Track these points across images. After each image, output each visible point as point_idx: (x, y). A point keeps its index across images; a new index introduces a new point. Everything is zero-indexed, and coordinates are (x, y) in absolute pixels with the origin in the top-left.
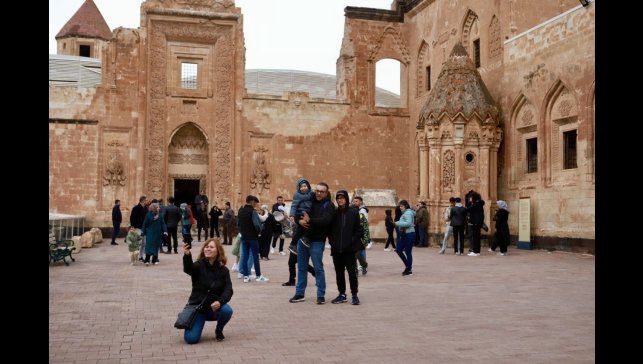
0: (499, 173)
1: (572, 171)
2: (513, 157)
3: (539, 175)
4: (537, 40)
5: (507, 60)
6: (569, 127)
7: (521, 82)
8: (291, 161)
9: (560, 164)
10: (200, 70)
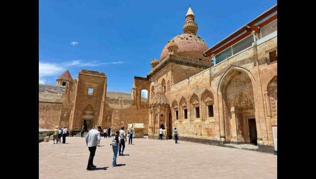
0: (170, 119)
1: (186, 120)
2: (173, 115)
3: (179, 120)
4: (178, 86)
5: (171, 91)
6: (185, 108)
7: (174, 97)
8: (117, 115)
9: (184, 118)
10: (94, 90)
